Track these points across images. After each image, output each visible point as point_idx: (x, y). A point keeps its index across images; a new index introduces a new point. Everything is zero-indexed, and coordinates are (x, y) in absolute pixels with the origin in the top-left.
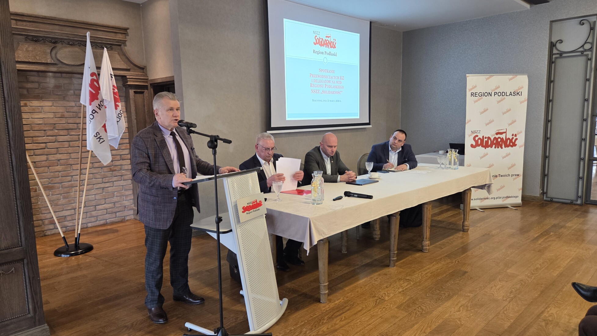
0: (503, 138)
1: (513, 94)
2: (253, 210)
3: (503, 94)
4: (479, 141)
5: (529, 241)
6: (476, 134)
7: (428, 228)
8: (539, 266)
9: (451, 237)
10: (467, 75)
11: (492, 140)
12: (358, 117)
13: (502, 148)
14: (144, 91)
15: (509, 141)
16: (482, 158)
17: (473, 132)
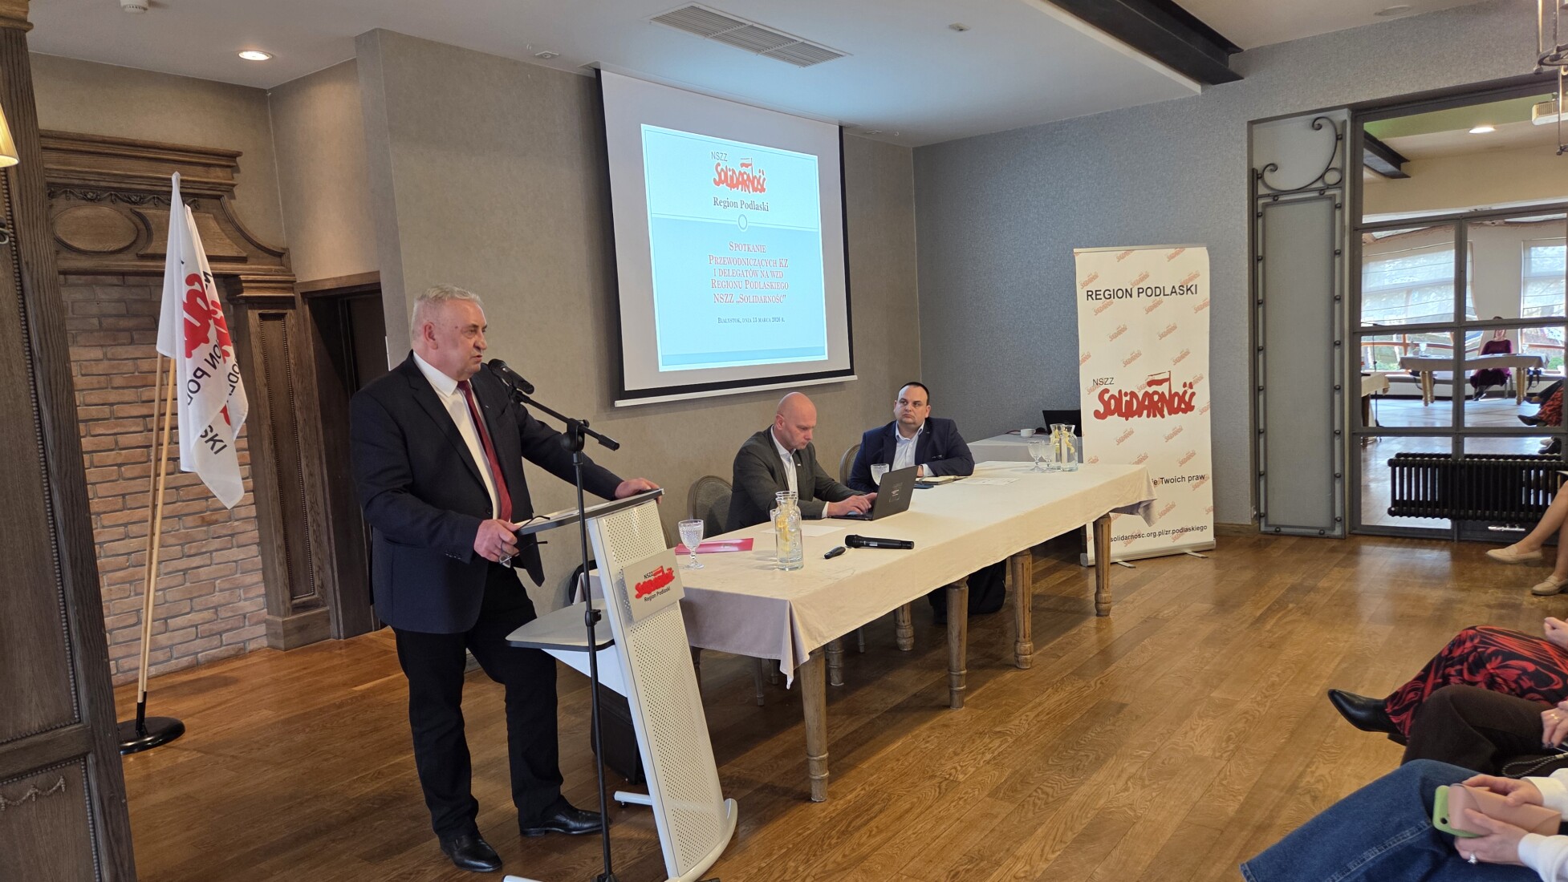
0: (1163, 393)
1: (1178, 291)
2: (656, 591)
3: (1157, 291)
4: (1113, 402)
5: (1246, 625)
6: (1103, 387)
7: (1027, 611)
8: (1277, 679)
9: (1074, 631)
10: (1075, 250)
11: (1140, 399)
12: (825, 357)
13: (1163, 416)
14: (284, 311)
15: (1176, 399)
16: (1120, 441)
17: (1097, 383)
